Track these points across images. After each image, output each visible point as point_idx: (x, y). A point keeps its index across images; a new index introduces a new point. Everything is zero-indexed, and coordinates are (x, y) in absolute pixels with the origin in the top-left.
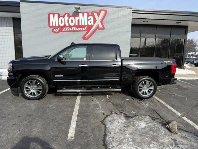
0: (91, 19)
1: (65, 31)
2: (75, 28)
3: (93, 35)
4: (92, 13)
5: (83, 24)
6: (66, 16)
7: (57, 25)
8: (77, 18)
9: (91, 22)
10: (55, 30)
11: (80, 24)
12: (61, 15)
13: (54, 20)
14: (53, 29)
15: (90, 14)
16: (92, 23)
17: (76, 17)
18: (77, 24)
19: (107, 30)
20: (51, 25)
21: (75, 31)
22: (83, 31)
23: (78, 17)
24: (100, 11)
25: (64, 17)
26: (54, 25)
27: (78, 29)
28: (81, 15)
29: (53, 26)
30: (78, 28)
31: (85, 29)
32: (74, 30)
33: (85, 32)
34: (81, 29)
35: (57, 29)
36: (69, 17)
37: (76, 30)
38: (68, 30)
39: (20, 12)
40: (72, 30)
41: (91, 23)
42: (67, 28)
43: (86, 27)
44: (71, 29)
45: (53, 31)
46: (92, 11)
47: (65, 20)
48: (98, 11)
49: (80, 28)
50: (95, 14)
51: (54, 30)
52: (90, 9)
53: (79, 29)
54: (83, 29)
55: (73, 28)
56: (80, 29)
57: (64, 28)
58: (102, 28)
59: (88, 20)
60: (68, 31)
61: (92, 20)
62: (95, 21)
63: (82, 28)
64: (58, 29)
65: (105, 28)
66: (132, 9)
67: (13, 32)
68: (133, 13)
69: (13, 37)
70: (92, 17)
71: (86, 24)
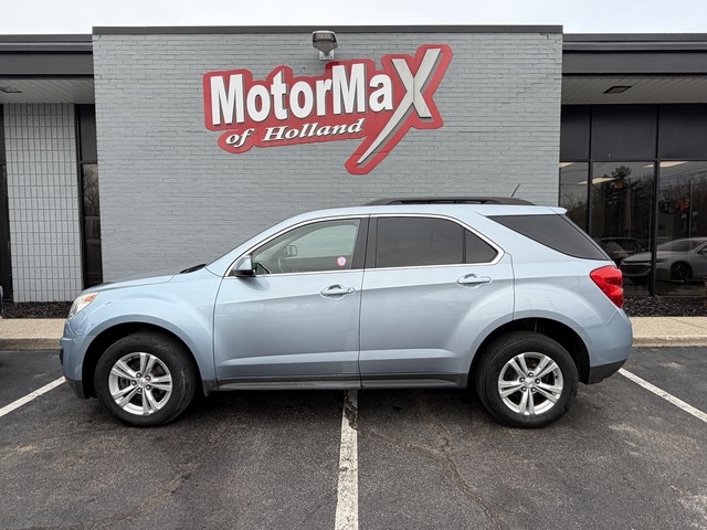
0: (381, 85)
2: (315, 125)
3: (391, 152)
4: (388, 60)
5: (349, 109)
6: (278, 78)
7: (240, 119)
8: (322, 87)
9: (381, 99)
10: (233, 138)
11: (337, 110)
12: (255, 78)
13: (228, 100)
15: (379, 67)
16: (388, 104)
17: (319, 83)
18: (321, 111)
19: (453, 129)
20: (216, 120)
21: (316, 139)
22: (347, 136)
23: (329, 81)
24: (423, 51)
25: (268, 84)
26: (228, 120)
27: (326, 132)
28: (339, 71)
29: (222, 126)
30: (328, 128)
31: (357, 130)
32: (311, 134)
33: (358, 143)
34: (342, 131)
35: (240, 135)
36: (290, 81)
37: (319, 133)
38: (283, 135)
39: (92, 76)
40: (302, 135)
41: (382, 101)
42: (282, 129)
43: (361, 121)
44: (296, 132)
45: (222, 142)
46: (388, 52)
47: (272, 97)
48: (413, 53)
49: (336, 128)
50: (401, 66)
51: (228, 141)
53: (331, 130)
54: (350, 130)
55: (306, 126)
56: (334, 132)
58: (432, 121)
59: (369, 90)
60: (284, 142)
61: (387, 91)
62: (399, 92)
63: (344, 127)
65: (443, 119)
66: (560, 37)
67: (74, 159)
68: (564, 52)
69: (75, 177)
70: (385, 79)
71: (361, 108)
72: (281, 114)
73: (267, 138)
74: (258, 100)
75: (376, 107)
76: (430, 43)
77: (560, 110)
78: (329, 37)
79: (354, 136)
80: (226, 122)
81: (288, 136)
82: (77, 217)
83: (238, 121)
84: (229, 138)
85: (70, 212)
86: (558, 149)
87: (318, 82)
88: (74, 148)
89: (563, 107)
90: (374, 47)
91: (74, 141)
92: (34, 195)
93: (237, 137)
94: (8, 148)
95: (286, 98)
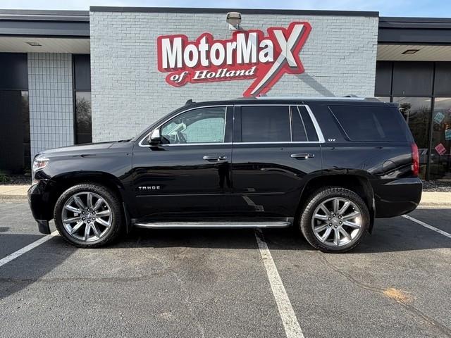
0: (266, 46)
1: (199, 80)
4: (271, 31)
6: (203, 40)
7: (180, 65)
8: (230, 46)
9: (266, 55)
10: (175, 77)
11: (239, 61)
12: (189, 41)
13: (173, 54)
14: (170, 76)
15: (266, 35)
18: (229, 62)
19: (310, 74)
20: (165, 66)
21: (225, 78)
22: (245, 77)
23: (234, 43)
24: (292, 26)
25: (197, 44)
26: (172, 66)
27: (232, 75)
28: (241, 37)
29: (168, 69)
30: (233, 72)
31: (251, 73)
32: (223, 75)
33: (252, 81)
34: (242, 74)
35: (179, 74)
37: (228, 75)
38: (206, 76)
40: (217, 76)
42: (205, 72)
43: (254, 68)
44: (214, 74)
45: (168, 79)
46: (270, 26)
47: (199, 52)
48: (286, 27)
49: (238, 72)
50: (279, 35)
51: (172, 79)
52: (264, 23)
53: (235, 73)
54: (247, 74)
55: (220, 71)
56: (237, 75)
57: (198, 73)
59: (259, 49)
61: (270, 50)
63: (243, 71)
64: (183, 74)
65: (305, 68)
66: (377, 19)
67: (71, 88)
68: (380, 28)
69: (71, 100)
70: (269, 43)
71: (254, 60)
72: (205, 63)
73: (196, 77)
74: (191, 54)
75: (263, 59)
76: (297, 21)
77: (375, 64)
78: (237, 16)
79: (249, 77)
80: (171, 67)
81: (208, 76)
82: (72, 125)
83: (178, 66)
84: (173, 77)
85: (68, 121)
86: (374, 88)
87: (228, 44)
88: (71, 81)
89: (377, 62)
90: (263, 23)
91: (71, 77)
92: (46, 110)
93: (177, 77)
94: (30, 80)
95: (208, 53)
